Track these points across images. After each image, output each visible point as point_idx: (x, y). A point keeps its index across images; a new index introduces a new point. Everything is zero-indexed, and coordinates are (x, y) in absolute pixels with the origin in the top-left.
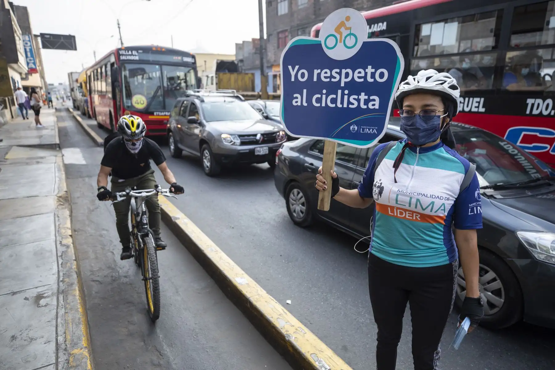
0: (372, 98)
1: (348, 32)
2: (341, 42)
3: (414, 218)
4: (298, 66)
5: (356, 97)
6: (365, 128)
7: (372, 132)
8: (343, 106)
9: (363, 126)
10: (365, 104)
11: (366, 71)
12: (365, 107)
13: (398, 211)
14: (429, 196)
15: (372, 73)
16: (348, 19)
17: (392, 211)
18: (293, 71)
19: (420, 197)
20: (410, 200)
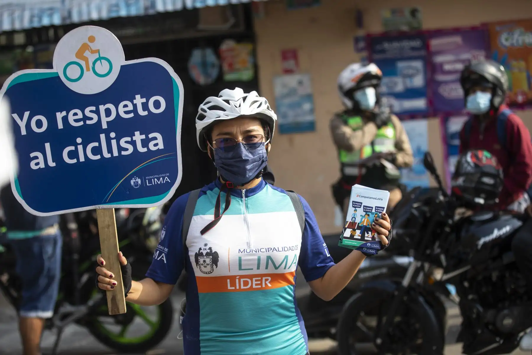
0: (151, 136)
1: (96, 56)
2: (88, 70)
3: (264, 286)
4: (29, 112)
5: (129, 139)
6: (153, 178)
7: (163, 182)
8: (112, 154)
9: (149, 176)
10: (143, 147)
11: (135, 103)
12: (145, 150)
13: (242, 280)
14: (281, 249)
15: (143, 104)
16: (92, 39)
17: (233, 284)
18: (22, 120)
19: (270, 253)
20: (259, 260)
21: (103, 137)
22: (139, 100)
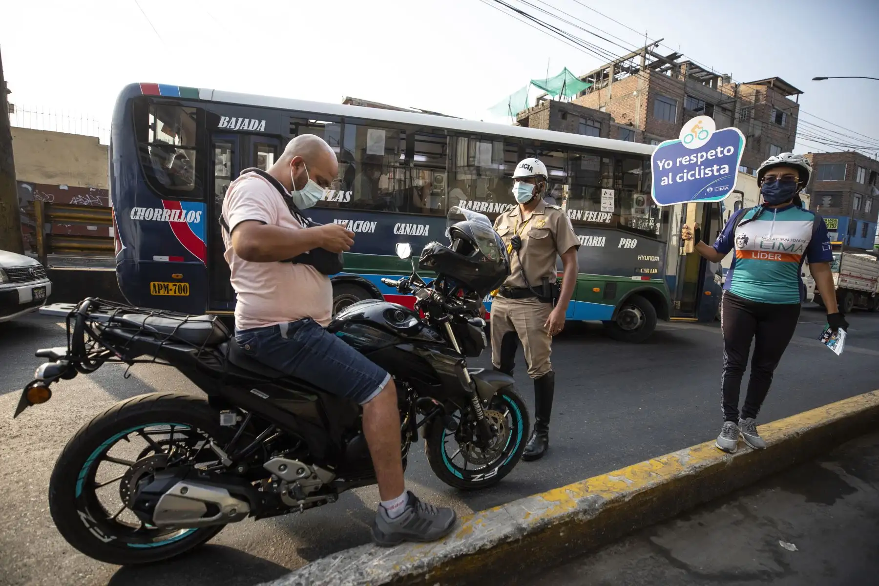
0: (722, 166)
1: (701, 130)
2: (696, 137)
3: (776, 258)
5: (710, 169)
6: (719, 188)
8: (700, 177)
9: (717, 187)
11: (717, 151)
12: (718, 174)
13: (762, 254)
14: (790, 240)
16: (701, 122)
17: (756, 255)
20: (774, 244)
21: (697, 169)
22: (719, 149)
